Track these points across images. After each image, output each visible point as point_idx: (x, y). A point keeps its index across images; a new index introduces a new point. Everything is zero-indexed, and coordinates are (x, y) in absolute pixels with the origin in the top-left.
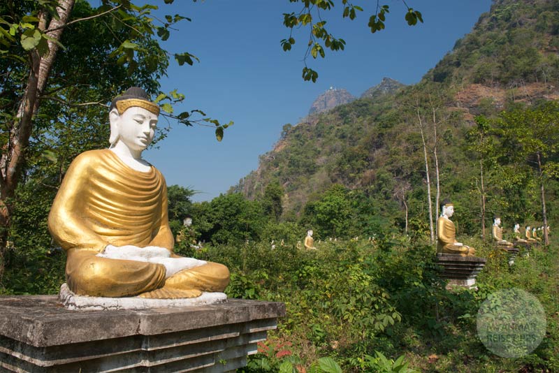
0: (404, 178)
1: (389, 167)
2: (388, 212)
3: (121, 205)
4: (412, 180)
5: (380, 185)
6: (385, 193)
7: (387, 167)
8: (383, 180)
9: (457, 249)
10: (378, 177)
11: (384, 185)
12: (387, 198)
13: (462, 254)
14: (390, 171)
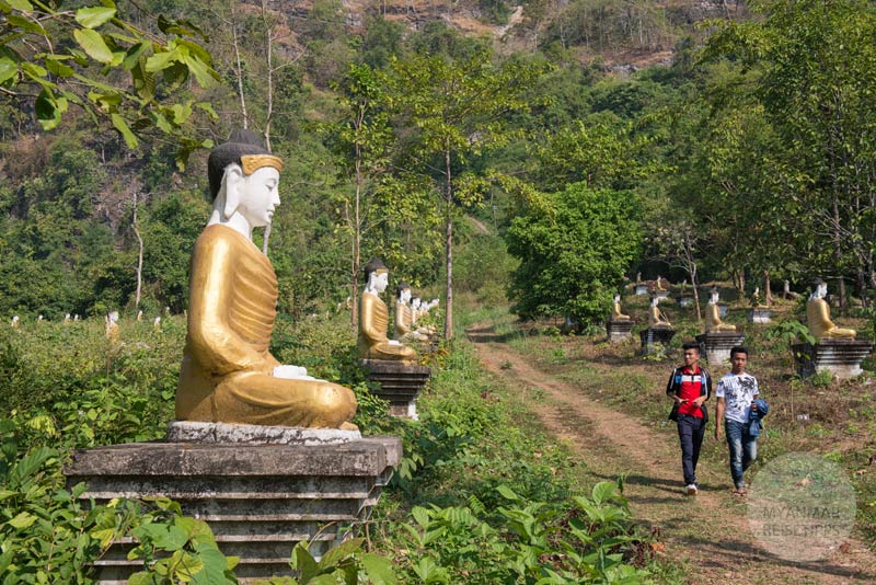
0: (127, 168)
1: (87, 135)
2: (84, 250)
3: (261, 308)
4: (146, 175)
5: (60, 179)
6: (75, 202)
7: (81, 134)
8: (69, 165)
9: (396, 352)
10: (57, 159)
11: (72, 180)
12: (80, 215)
13: (404, 361)
14: (91, 145)
